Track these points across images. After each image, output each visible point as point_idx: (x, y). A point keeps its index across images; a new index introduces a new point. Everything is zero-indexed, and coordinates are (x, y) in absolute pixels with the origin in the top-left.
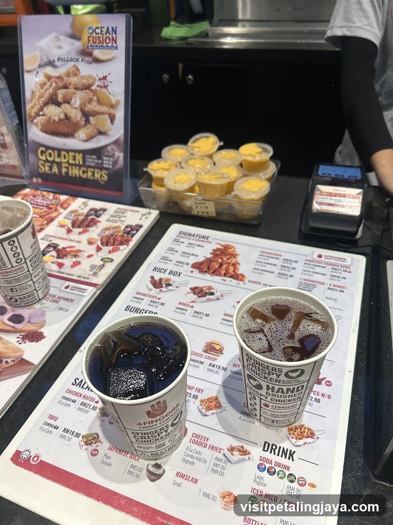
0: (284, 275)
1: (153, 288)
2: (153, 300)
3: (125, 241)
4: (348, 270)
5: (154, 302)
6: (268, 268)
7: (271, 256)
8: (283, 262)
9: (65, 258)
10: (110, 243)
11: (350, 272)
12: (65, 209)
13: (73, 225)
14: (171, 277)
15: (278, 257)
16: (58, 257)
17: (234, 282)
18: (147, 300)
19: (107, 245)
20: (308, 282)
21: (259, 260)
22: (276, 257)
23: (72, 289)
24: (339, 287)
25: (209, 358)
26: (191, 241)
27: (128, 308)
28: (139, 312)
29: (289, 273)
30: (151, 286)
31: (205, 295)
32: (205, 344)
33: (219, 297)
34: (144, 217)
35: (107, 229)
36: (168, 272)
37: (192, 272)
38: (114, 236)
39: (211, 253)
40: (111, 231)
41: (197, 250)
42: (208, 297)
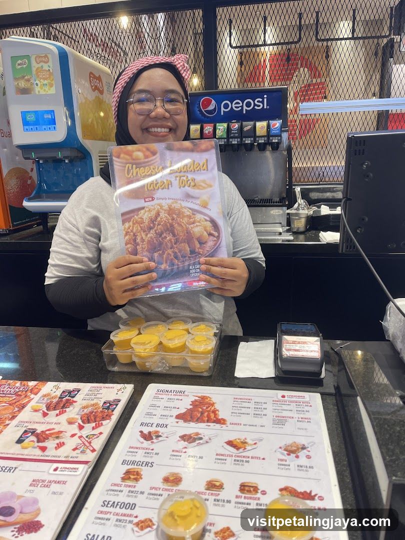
0: (259, 415)
1: (145, 441)
2: (147, 451)
3: (107, 415)
4: (309, 405)
5: (148, 453)
6: (244, 411)
7: (244, 401)
8: (255, 405)
9: (46, 441)
10: (91, 420)
11: (311, 406)
12: (36, 394)
13: (48, 408)
14: (159, 429)
15: (249, 401)
16: (38, 442)
17: (218, 426)
18: (141, 452)
19: (89, 423)
20: (280, 418)
21: (234, 405)
22: (248, 401)
23: (61, 471)
24: (306, 419)
25: (212, 494)
26: (170, 397)
27: (124, 462)
28: (136, 464)
29: (263, 413)
30: (142, 440)
31: (194, 440)
32: (206, 483)
33: (208, 441)
34: (120, 392)
35: (84, 407)
36: (154, 425)
37: (177, 422)
38: (94, 413)
39: (191, 405)
40: (90, 409)
41: (177, 404)
42: (197, 442)
